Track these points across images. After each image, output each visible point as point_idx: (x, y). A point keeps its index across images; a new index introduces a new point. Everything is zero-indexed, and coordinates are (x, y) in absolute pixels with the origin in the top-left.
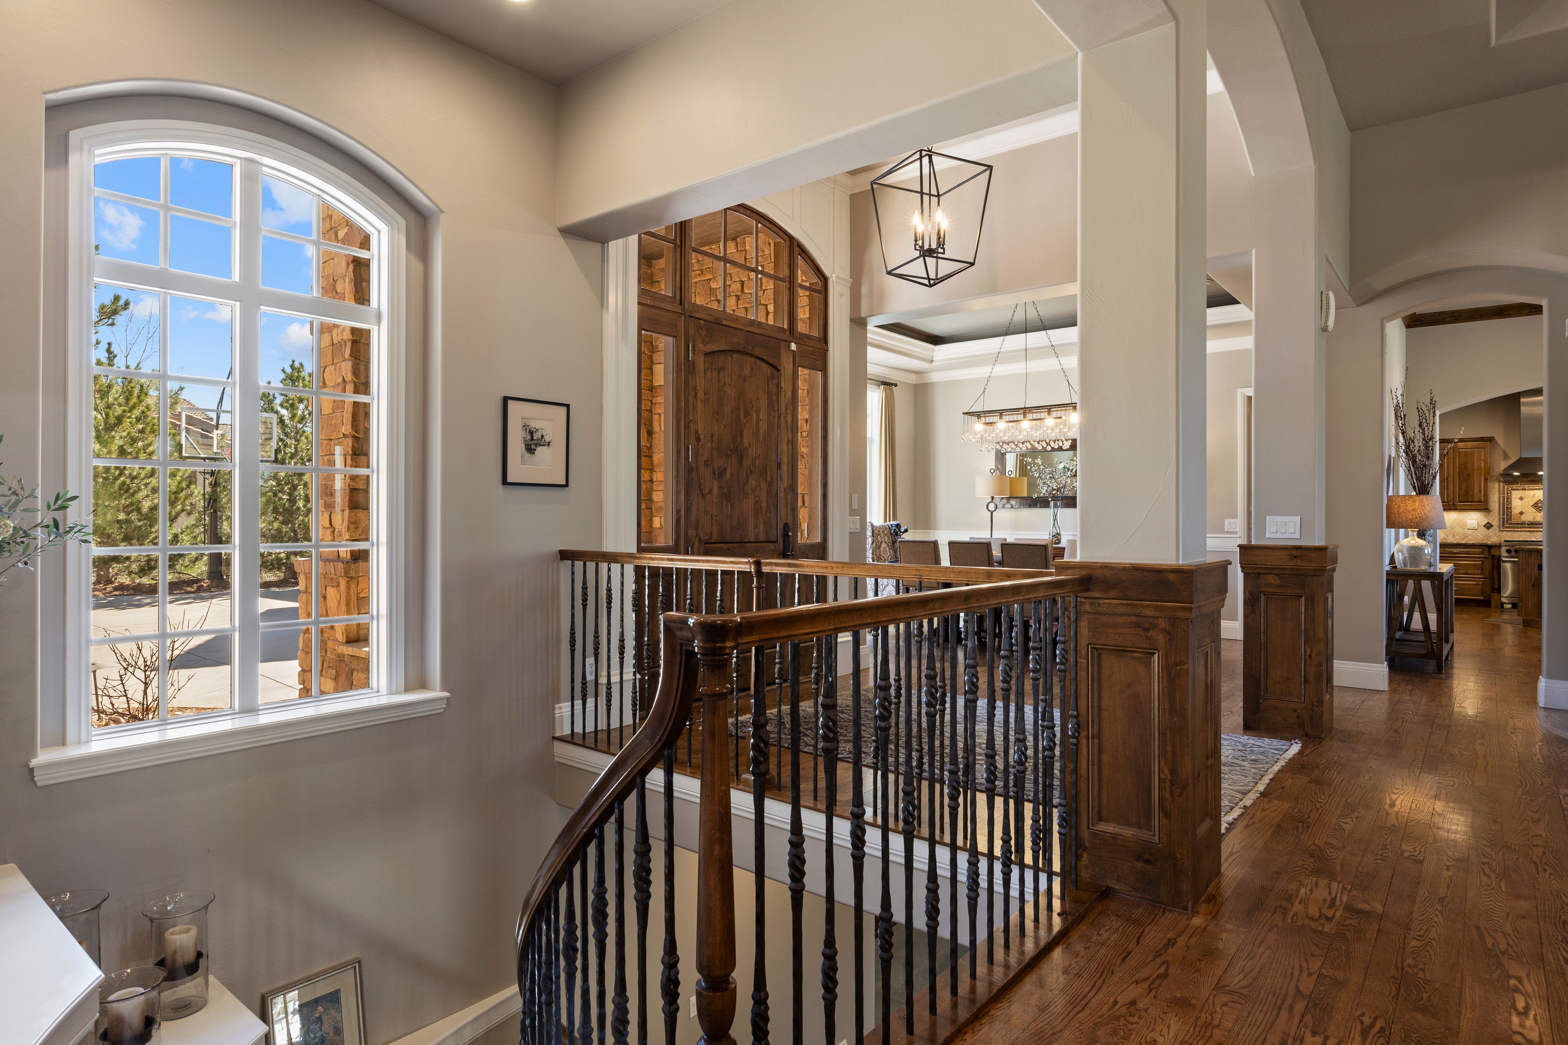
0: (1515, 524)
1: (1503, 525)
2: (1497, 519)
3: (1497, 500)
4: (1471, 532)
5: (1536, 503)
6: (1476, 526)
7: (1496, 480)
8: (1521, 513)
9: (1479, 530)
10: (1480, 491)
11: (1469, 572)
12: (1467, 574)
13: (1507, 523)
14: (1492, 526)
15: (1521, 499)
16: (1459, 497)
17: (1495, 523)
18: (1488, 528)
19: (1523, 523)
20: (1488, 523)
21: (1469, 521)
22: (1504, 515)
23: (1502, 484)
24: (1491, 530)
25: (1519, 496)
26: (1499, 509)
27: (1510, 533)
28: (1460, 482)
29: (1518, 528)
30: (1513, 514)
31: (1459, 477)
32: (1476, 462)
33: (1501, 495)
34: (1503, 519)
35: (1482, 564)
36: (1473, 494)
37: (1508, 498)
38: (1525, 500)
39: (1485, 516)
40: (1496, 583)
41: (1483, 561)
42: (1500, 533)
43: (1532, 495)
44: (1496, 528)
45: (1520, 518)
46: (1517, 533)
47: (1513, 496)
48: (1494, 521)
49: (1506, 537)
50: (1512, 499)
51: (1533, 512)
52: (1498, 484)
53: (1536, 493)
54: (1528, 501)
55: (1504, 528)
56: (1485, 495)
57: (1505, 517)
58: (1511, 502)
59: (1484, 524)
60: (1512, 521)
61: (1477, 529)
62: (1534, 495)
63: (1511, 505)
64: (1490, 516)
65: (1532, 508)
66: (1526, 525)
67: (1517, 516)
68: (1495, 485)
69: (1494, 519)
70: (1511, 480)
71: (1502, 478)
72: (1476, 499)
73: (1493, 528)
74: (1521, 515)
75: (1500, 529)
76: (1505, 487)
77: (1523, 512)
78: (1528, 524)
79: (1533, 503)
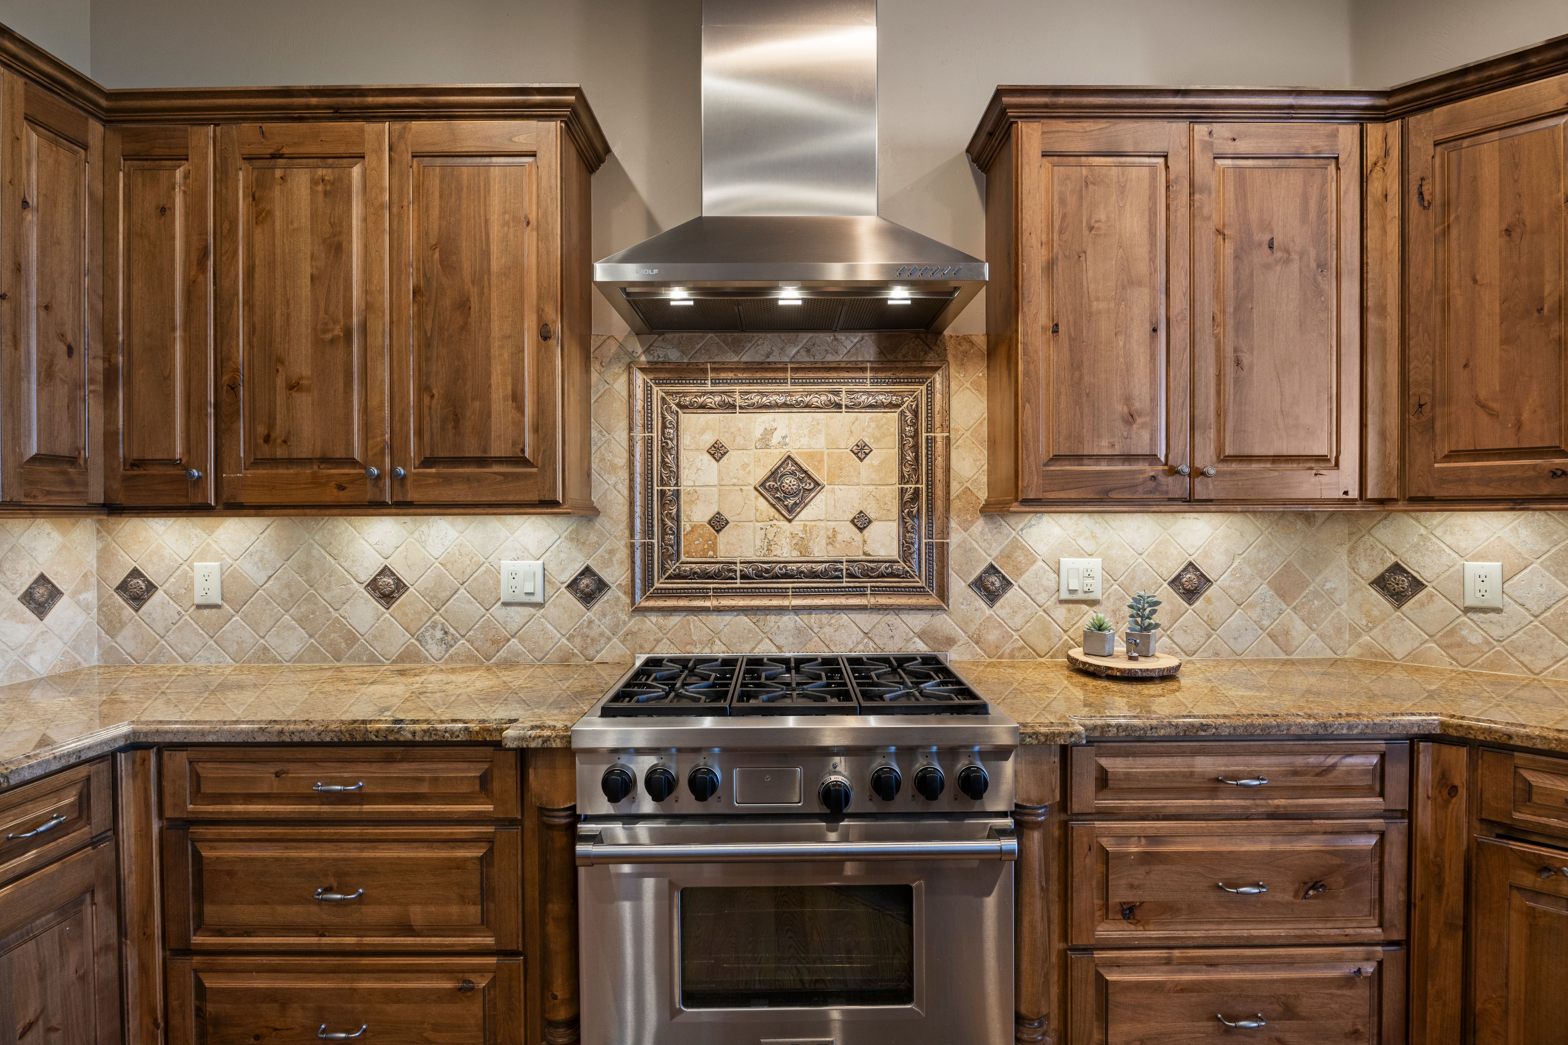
0: (694, 575)
1: (648, 581)
2: (623, 553)
3: (622, 460)
4: (518, 615)
5: (773, 474)
6: (533, 585)
7: (617, 358)
8: (718, 523)
9: (550, 609)
10: (517, 399)
11: (417, 914)
12: (408, 930)
13: (663, 570)
14: (602, 586)
15: (717, 452)
16: (419, 433)
17: (615, 574)
18: (588, 598)
19: (725, 572)
20: (587, 571)
21: (507, 565)
22: (648, 532)
23: (639, 378)
24: (597, 607)
25: (709, 439)
26: (632, 503)
27: (675, 620)
28: (426, 344)
29: (704, 594)
30: (686, 526)
31: (420, 315)
32: (495, 230)
33: (639, 434)
34: (648, 549)
35: (483, 861)
36: (486, 415)
37: (664, 449)
38: (733, 459)
39: (575, 539)
40: (559, 985)
42: (634, 623)
43: (758, 433)
44: (618, 599)
45: (714, 547)
46: (703, 617)
47: (686, 440)
48: (610, 560)
49: (658, 641)
50: (682, 452)
51: (765, 517)
52: (624, 378)
53: (775, 425)
54: (744, 466)
55: (648, 598)
56: (536, 429)
57: (655, 541)
58: (678, 466)
59: (568, 576)
60: (683, 558)
61: (540, 605)
62: (768, 433)
63: (677, 484)
64: (593, 538)
65: (761, 499)
66: (738, 583)
67: (701, 536)
68: (615, 380)
69: (612, 552)
70: (684, 353)
71: (640, 350)
72: (498, 449)
73: (605, 598)
74: (718, 531)
75: (633, 603)
76: (655, 389)
77: (726, 515)
78: (744, 577)
79: (762, 473)
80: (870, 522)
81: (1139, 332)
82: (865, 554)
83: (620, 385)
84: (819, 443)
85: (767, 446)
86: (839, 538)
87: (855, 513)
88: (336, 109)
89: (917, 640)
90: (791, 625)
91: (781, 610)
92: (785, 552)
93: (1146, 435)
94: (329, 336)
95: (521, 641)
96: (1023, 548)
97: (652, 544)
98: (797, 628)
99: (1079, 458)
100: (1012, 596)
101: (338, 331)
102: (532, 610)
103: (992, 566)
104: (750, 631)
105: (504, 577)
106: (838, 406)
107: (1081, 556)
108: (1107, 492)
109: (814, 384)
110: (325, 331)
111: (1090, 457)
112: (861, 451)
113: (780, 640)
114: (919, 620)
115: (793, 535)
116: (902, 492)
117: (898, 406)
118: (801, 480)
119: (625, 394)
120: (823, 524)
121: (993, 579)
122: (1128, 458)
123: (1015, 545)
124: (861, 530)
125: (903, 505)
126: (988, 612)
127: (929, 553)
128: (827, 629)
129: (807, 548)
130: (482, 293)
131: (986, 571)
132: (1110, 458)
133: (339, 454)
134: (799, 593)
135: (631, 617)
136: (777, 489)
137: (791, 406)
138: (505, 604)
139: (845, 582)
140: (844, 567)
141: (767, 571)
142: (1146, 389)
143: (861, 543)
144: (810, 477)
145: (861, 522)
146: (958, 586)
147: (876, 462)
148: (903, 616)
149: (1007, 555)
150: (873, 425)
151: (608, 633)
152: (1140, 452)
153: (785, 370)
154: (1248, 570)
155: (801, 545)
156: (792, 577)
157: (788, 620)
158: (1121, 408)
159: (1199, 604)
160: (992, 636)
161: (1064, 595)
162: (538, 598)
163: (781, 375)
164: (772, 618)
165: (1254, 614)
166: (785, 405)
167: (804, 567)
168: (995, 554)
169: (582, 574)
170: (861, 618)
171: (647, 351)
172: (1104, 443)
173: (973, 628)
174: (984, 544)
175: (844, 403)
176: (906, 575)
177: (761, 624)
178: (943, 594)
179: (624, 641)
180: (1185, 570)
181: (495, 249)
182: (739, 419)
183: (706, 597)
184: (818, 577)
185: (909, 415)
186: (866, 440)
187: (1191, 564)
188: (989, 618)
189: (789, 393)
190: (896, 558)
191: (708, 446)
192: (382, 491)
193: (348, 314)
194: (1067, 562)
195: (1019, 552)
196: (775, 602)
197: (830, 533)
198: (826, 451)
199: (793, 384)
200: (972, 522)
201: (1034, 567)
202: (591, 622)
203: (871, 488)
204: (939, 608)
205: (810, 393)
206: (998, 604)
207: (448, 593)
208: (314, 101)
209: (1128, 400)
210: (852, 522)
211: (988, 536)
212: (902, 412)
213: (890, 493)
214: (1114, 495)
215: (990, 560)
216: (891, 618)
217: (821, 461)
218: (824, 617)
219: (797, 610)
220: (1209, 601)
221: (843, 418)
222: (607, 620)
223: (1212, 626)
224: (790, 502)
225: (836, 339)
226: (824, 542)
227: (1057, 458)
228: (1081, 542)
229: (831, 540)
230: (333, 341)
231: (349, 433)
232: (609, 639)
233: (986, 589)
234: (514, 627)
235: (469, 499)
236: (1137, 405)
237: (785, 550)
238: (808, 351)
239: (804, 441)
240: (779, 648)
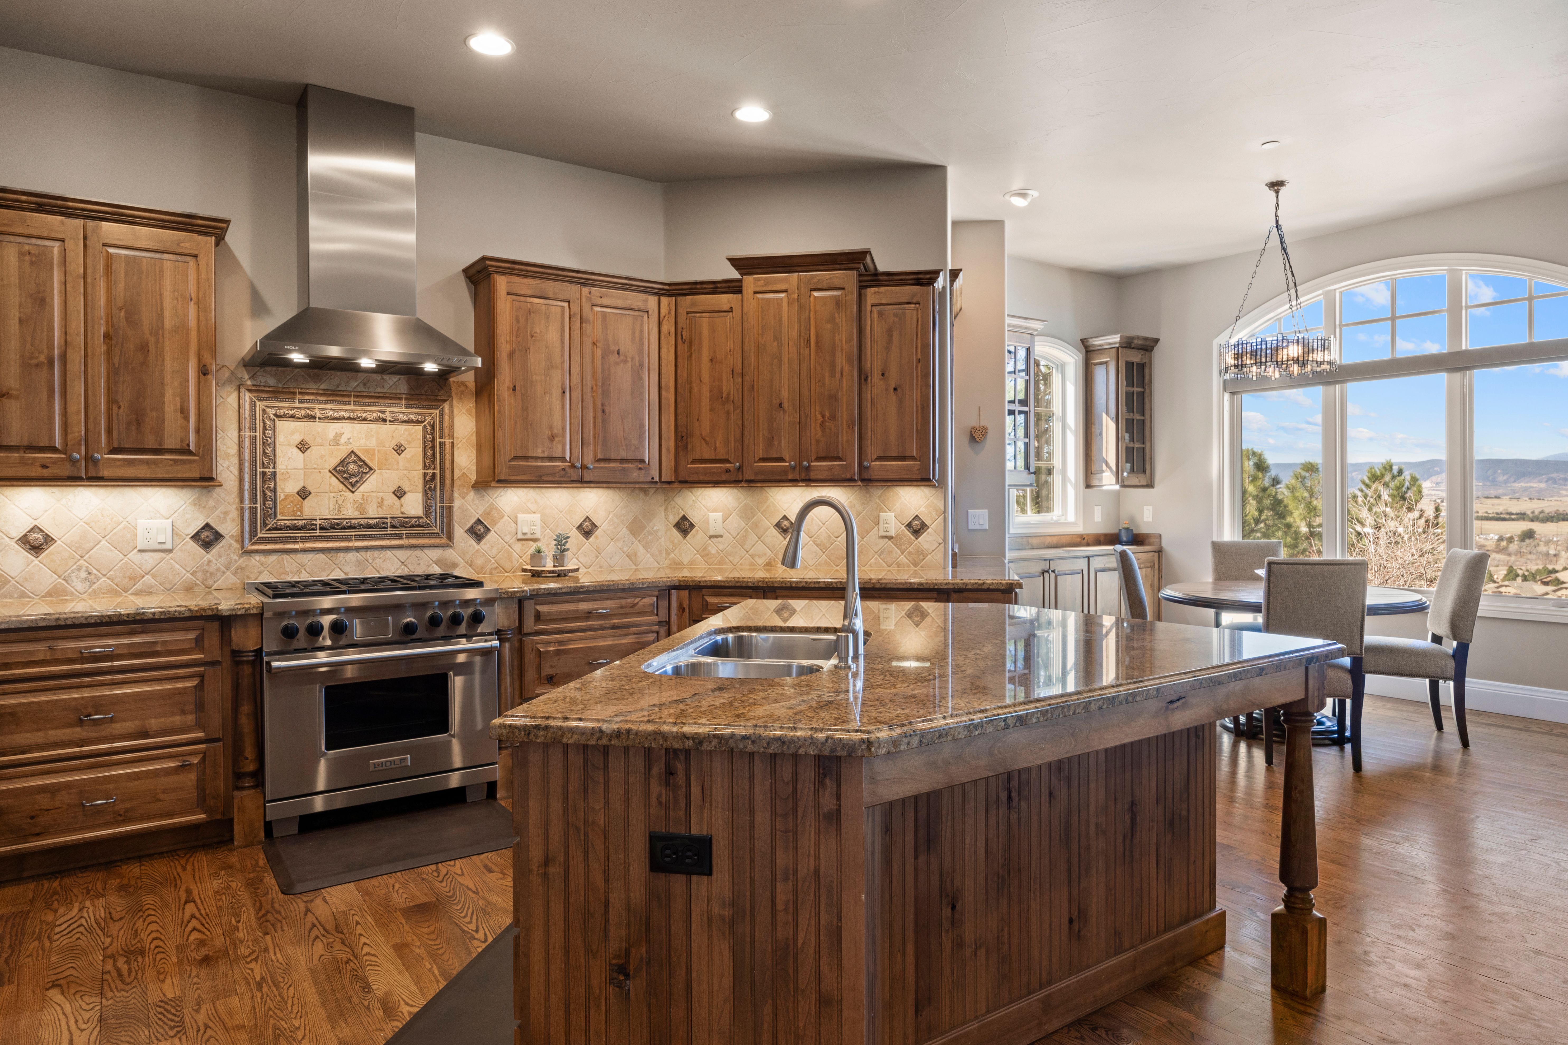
0: (287, 528)
1: (253, 532)
2: (234, 514)
3: (233, 450)
4: (150, 559)
5: (342, 462)
6: (164, 537)
7: (229, 381)
8: (304, 494)
9: (177, 553)
10: (183, 415)
11: (154, 724)
13: (265, 524)
14: (218, 536)
15: (303, 447)
16: (109, 431)
17: (229, 528)
18: (207, 545)
19: (309, 526)
20: (207, 527)
21: (143, 523)
22: (254, 499)
23: (247, 396)
24: (215, 550)
25: (297, 438)
26: (241, 480)
27: (273, 558)
28: (113, 373)
29: (294, 540)
30: (281, 495)
31: (109, 353)
32: (168, 302)
33: (247, 433)
34: (253, 511)
35: (200, 687)
36: (161, 421)
37: (265, 444)
38: (313, 452)
39: (197, 504)
40: (249, 752)
41: (202, 676)
42: (243, 561)
43: (331, 435)
44: (230, 545)
45: (301, 509)
46: (293, 556)
47: (281, 438)
48: (225, 518)
49: (260, 573)
50: (277, 446)
51: (336, 490)
52: (235, 395)
53: (343, 431)
54: (322, 457)
55: (253, 544)
56: (198, 431)
57: (258, 505)
58: (275, 456)
59: (193, 530)
60: (279, 517)
61: (170, 551)
62: (338, 436)
63: (274, 468)
64: (211, 503)
65: (334, 478)
66: (318, 533)
67: (292, 502)
68: (228, 396)
69: (226, 513)
70: (279, 381)
71: (246, 377)
72: (170, 443)
73: (221, 545)
74: (304, 499)
75: (242, 547)
76: (258, 403)
77: (309, 488)
78: (322, 528)
79: (334, 461)
80: (405, 493)
81: (556, 393)
82: (402, 513)
83: (232, 399)
84: (372, 443)
85: (338, 444)
86: (385, 503)
87: (395, 488)
88: (41, 205)
89: (435, 565)
90: (354, 559)
91: (347, 549)
92: (350, 512)
93: (560, 447)
94: (35, 361)
95: (154, 577)
96: (496, 509)
97: (256, 508)
98: (357, 561)
99: (526, 458)
100: (490, 537)
101: (42, 358)
102: (162, 555)
103: (479, 520)
104: (326, 564)
105: (140, 532)
106: (384, 420)
107: (529, 513)
108: (541, 476)
109: (369, 406)
110: (31, 358)
111: (532, 458)
112: (399, 449)
113: (347, 569)
114: (435, 554)
115: (355, 502)
116: (425, 475)
117: (422, 422)
118: (360, 466)
119: (236, 405)
120: (374, 494)
121: (480, 527)
122: (551, 459)
123: (492, 507)
124: (399, 498)
125: (425, 483)
126: (477, 547)
127: (442, 513)
128: (377, 561)
129: (364, 509)
130: (157, 341)
131: (475, 523)
132: (543, 459)
133: (44, 443)
134: (359, 538)
135: (241, 556)
136: (345, 472)
137: (354, 419)
138: (140, 551)
139: (389, 531)
140: (389, 521)
141: (338, 524)
142: (560, 423)
143: (399, 506)
144: (366, 464)
145: (399, 493)
146: (459, 532)
147: (408, 456)
148: (426, 551)
149: (488, 513)
150: (407, 433)
151: (223, 569)
152: (557, 455)
153: (349, 396)
154: (616, 520)
155: (361, 508)
156: (355, 528)
157: (352, 556)
158: (547, 432)
159: (592, 539)
160: (479, 562)
161: (520, 536)
162: (169, 546)
163: (347, 399)
164: (341, 555)
165: (619, 544)
166: (349, 418)
167: (362, 522)
168: (480, 512)
169: (203, 528)
170: (399, 553)
171: (252, 378)
172: (539, 450)
173: (468, 557)
174: (474, 507)
175: (388, 419)
176: (427, 526)
177: (334, 559)
178: (450, 537)
179: (235, 574)
180: (584, 521)
181: (167, 314)
182: (318, 426)
183: (296, 542)
184: (372, 527)
185: (429, 428)
186: (403, 443)
187: (587, 517)
188: (478, 551)
189: (352, 411)
190: (421, 515)
191: (297, 443)
192: (79, 469)
193: (51, 347)
194: (521, 517)
195: (494, 511)
196: (343, 544)
197: (380, 500)
198: (377, 449)
199: (354, 405)
200: (467, 494)
201: (503, 520)
202: (209, 561)
203: (406, 472)
204: (448, 546)
205: (366, 411)
206: (482, 542)
207: (92, 544)
208: (24, 198)
209: (551, 428)
210: (394, 493)
211: (477, 502)
212: (425, 426)
213: (417, 475)
214: (544, 478)
215: (477, 516)
216: (418, 552)
217: (373, 454)
218: (376, 553)
219: (358, 549)
220: (597, 538)
221: (387, 428)
222: (222, 560)
223: (598, 551)
224: (353, 480)
225: (383, 378)
226: (375, 506)
227: (515, 458)
228: (529, 505)
229: (380, 504)
230: (38, 365)
231: (51, 430)
232: (224, 573)
233: (476, 534)
234: (148, 567)
235: (148, 475)
236: (556, 431)
237: (350, 511)
238: (365, 385)
239: (363, 442)
240: (346, 574)
